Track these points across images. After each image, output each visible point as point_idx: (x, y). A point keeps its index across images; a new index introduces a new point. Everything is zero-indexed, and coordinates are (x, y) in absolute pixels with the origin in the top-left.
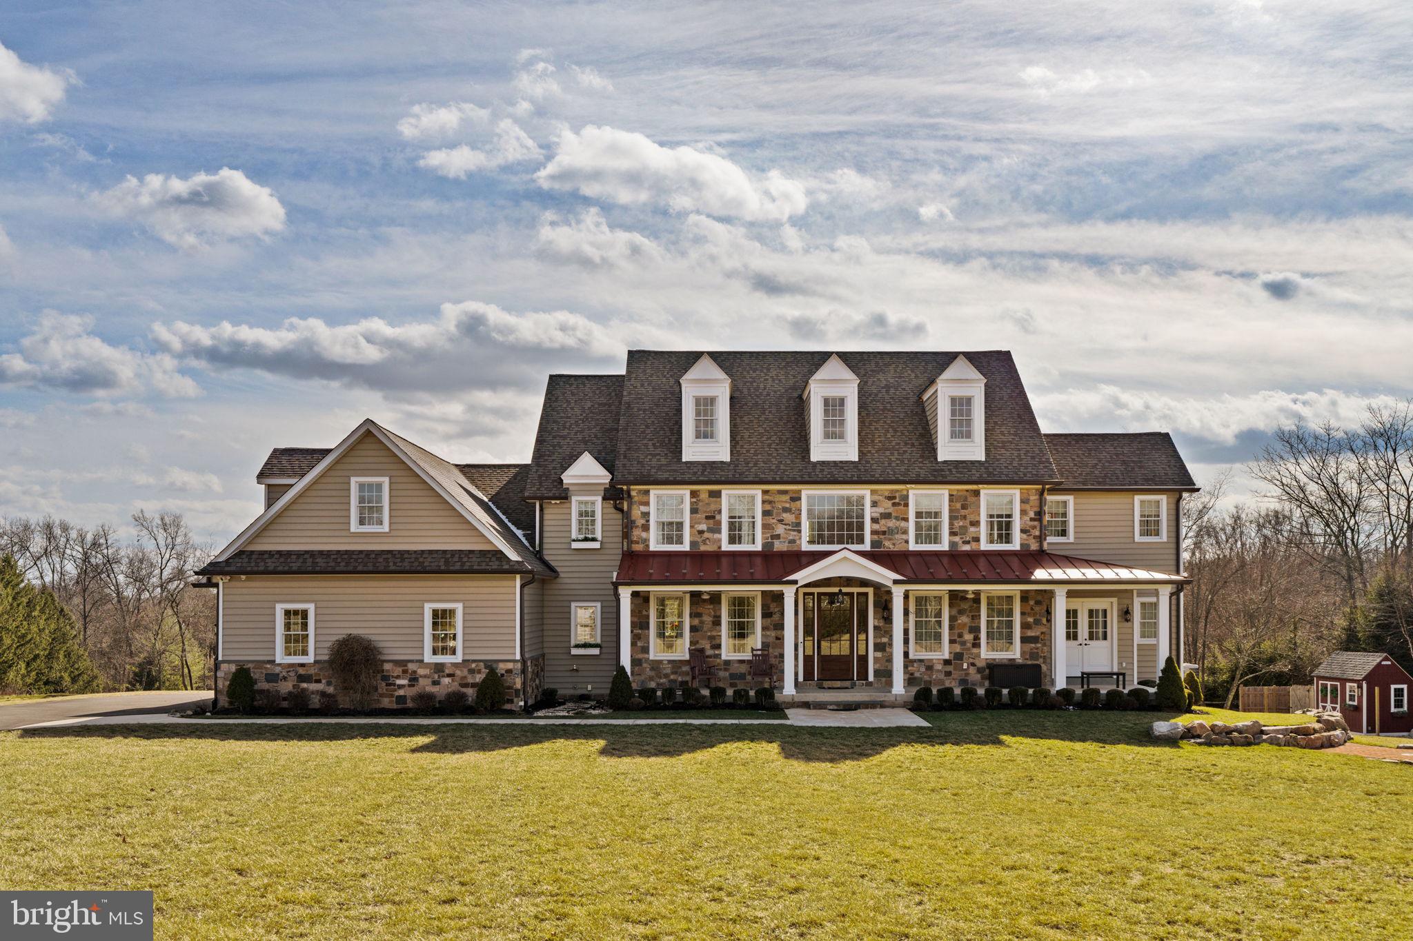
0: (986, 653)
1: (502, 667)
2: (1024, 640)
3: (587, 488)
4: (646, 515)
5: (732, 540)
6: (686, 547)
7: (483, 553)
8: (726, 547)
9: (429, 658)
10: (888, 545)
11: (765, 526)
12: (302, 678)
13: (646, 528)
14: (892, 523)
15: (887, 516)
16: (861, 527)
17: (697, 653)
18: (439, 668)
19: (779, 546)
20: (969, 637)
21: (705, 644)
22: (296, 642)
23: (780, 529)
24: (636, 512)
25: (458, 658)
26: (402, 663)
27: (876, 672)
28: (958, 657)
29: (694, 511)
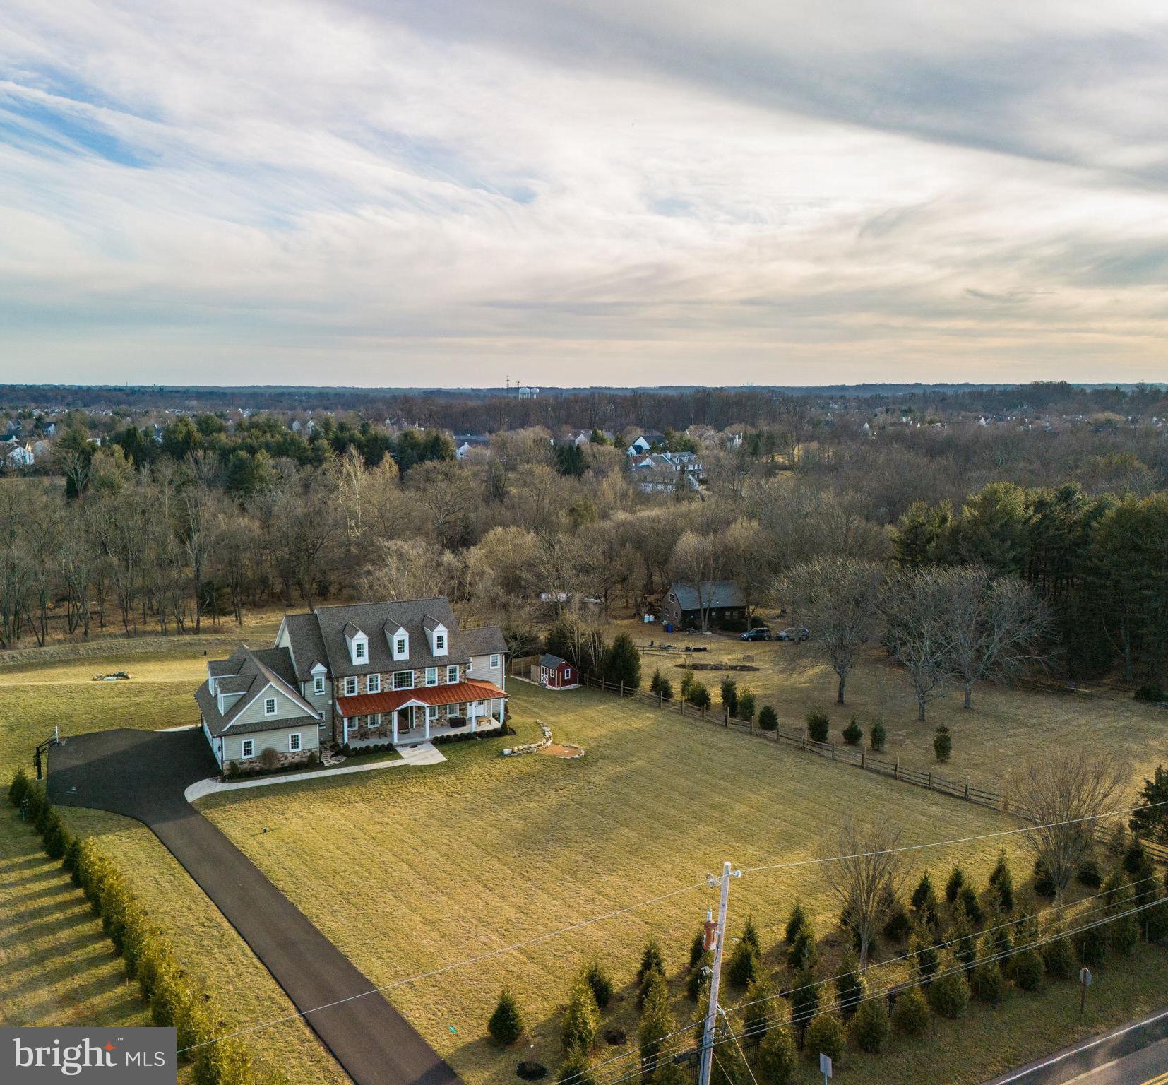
0: (449, 716)
1: (313, 751)
2: (460, 710)
3: (318, 674)
4: (343, 685)
5: (371, 690)
6: (356, 694)
7: (307, 717)
8: (369, 692)
9: (291, 751)
10: (419, 686)
11: (382, 685)
12: (251, 762)
13: (343, 689)
14: (420, 679)
15: (419, 677)
16: (411, 681)
17: (361, 727)
18: (294, 753)
19: (386, 690)
20: (444, 711)
21: (363, 724)
22: (248, 752)
23: (386, 685)
24: (340, 685)
25: (300, 749)
26: (283, 753)
27: (416, 726)
28: (441, 717)
29: (359, 682)
